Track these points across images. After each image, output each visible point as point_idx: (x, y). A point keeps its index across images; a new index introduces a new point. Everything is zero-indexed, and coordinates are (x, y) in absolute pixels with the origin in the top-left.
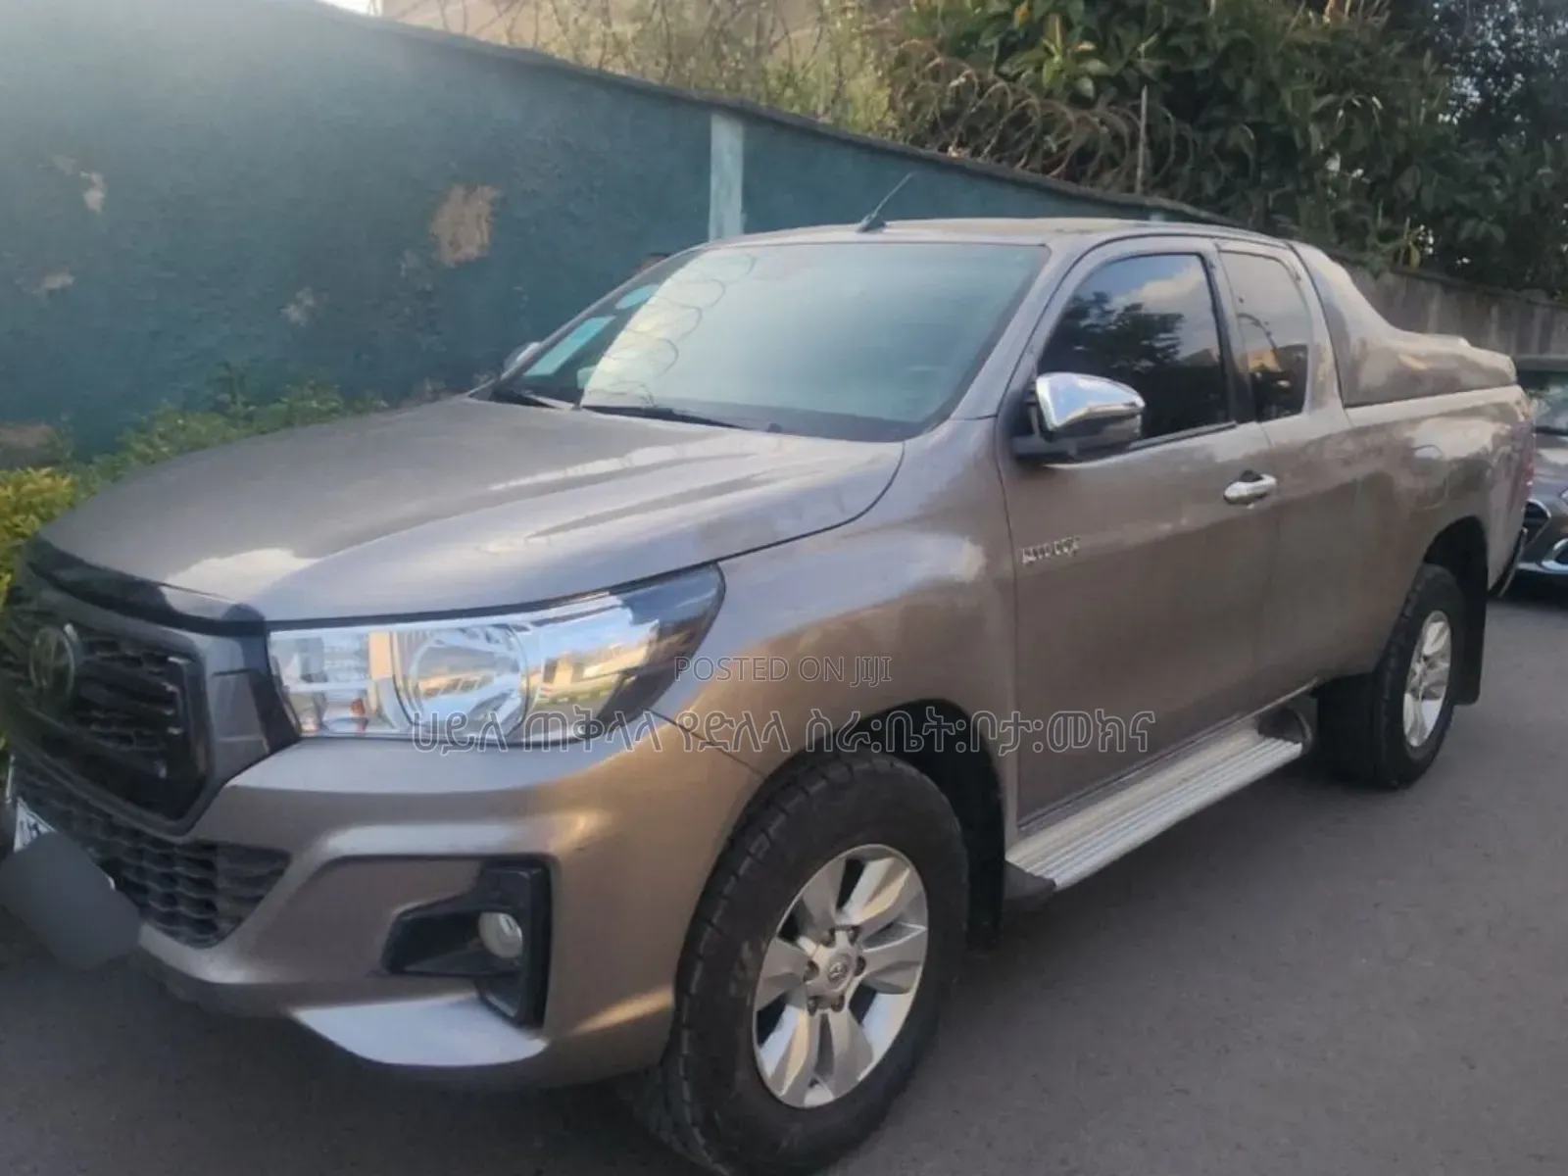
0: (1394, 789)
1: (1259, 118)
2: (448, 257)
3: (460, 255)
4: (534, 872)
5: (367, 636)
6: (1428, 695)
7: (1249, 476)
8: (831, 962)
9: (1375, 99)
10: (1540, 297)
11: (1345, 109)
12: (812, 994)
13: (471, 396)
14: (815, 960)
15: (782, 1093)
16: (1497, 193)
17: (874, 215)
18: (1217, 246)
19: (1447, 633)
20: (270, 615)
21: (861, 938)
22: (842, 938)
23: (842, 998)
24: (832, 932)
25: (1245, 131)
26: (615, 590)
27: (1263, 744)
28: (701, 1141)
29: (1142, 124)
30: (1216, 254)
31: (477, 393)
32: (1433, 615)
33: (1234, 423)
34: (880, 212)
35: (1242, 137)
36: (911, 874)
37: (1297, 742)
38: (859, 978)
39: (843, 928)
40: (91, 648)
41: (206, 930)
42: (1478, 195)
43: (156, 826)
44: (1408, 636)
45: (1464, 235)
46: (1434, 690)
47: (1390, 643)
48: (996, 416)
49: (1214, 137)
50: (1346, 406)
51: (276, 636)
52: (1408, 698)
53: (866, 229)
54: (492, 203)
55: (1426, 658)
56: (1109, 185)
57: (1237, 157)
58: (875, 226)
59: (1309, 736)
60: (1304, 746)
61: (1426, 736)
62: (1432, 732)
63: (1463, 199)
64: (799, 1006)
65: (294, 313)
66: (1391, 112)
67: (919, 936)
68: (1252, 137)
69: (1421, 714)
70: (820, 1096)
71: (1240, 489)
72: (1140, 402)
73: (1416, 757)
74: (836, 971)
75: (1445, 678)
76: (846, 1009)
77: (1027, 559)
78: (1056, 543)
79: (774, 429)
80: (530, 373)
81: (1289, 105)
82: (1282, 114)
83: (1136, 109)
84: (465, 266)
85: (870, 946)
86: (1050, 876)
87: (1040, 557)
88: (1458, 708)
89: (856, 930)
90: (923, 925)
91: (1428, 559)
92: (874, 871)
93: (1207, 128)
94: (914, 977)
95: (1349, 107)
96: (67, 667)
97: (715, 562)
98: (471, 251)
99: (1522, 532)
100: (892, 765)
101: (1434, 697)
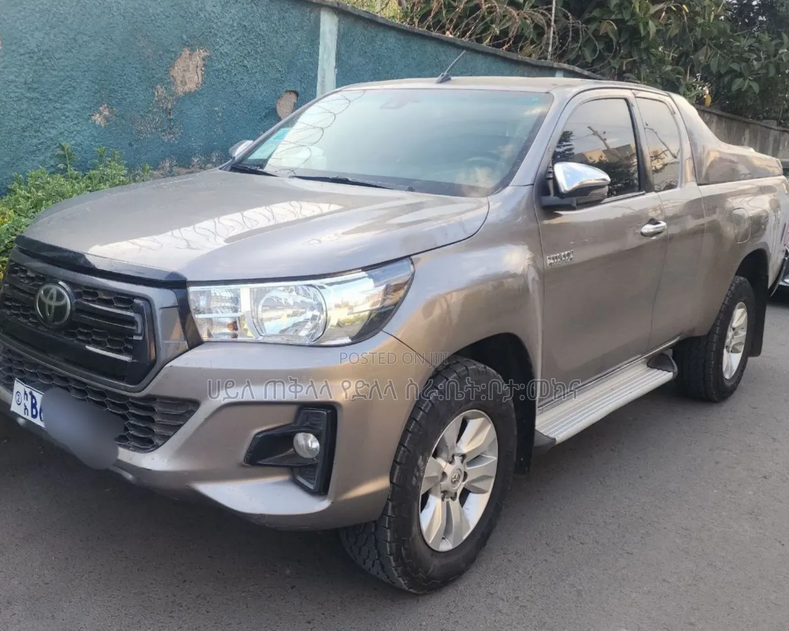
0: (716, 402)
1: (619, 17)
2: (180, 90)
3: (186, 88)
4: (329, 411)
5: (239, 289)
6: (735, 350)
7: (653, 222)
8: (453, 472)
9: (684, 6)
10: (773, 124)
11: (666, 12)
12: (443, 489)
13: (220, 169)
14: (445, 471)
15: (430, 542)
16: (755, 63)
17: (445, 73)
18: (634, 94)
19: (745, 315)
20: (190, 278)
21: (466, 461)
22: (457, 459)
23: (456, 494)
24: (453, 456)
25: (612, 25)
26: (365, 269)
27: (650, 373)
28: (393, 564)
29: (553, 18)
30: (634, 99)
31: (223, 167)
32: (739, 304)
33: (644, 192)
34: (448, 72)
35: (609, 27)
36: (491, 427)
37: (670, 372)
38: (464, 483)
39: (458, 455)
40: (78, 295)
41: (147, 444)
42: (744, 64)
43: (122, 388)
44: (726, 315)
45: (734, 88)
46: (738, 347)
47: (718, 318)
48: (533, 185)
49: (593, 27)
50: (699, 185)
51: (192, 289)
52: (725, 351)
53: (442, 82)
54: (204, 60)
55: (734, 329)
56: (529, 54)
57: (606, 39)
58: (446, 80)
59: (676, 370)
60: (674, 374)
61: (733, 374)
62: (736, 371)
63: (735, 66)
64: (436, 495)
65: (98, 119)
66: (693, 14)
67: (493, 462)
68: (616, 28)
69: (731, 361)
70: (446, 546)
71: (648, 228)
72: (608, 179)
73: (729, 384)
74: (455, 478)
75: (743, 341)
76: (457, 499)
77: (549, 262)
78: (563, 254)
79: (411, 189)
80: (252, 157)
81: (637, 10)
82: (633, 14)
83: (550, 10)
84: (190, 95)
85: (468, 466)
86: (552, 436)
87: (556, 261)
88: (750, 359)
89: (464, 456)
90: (495, 456)
91: (738, 273)
92: (473, 425)
93: (588, 22)
94: (490, 485)
95: (669, 10)
96: (65, 306)
97: (409, 256)
98: (191, 86)
99: (784, 259)
100: (485, 368)
101: (737, 352)
